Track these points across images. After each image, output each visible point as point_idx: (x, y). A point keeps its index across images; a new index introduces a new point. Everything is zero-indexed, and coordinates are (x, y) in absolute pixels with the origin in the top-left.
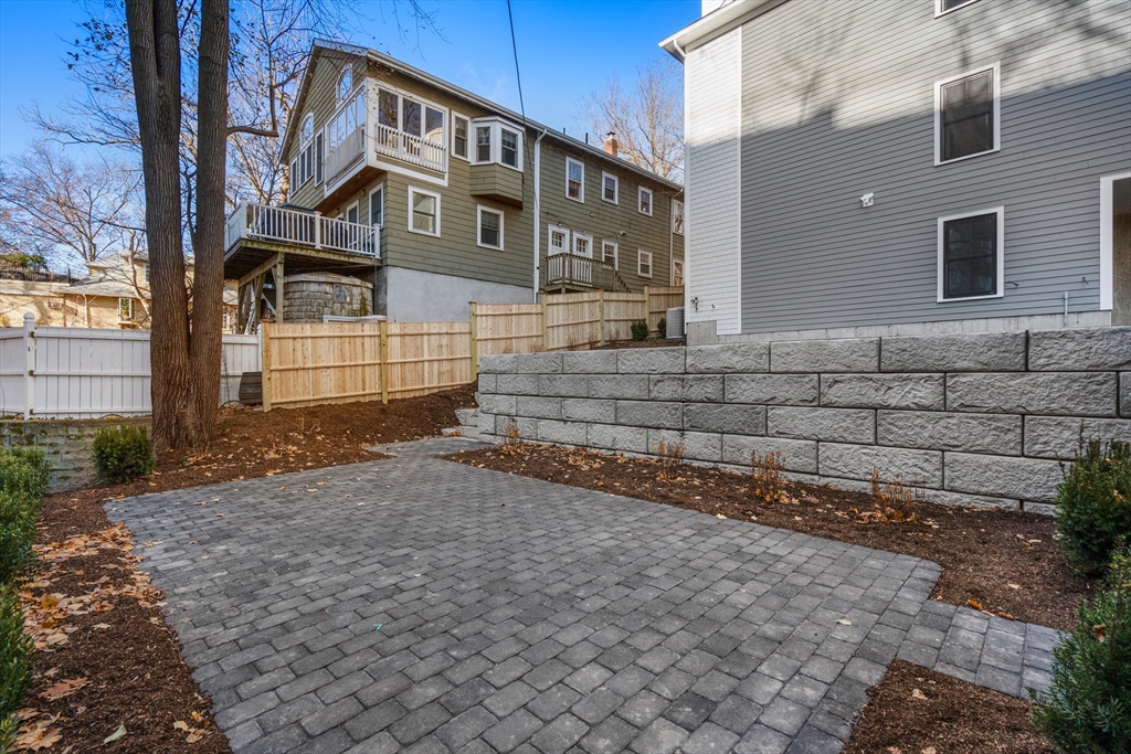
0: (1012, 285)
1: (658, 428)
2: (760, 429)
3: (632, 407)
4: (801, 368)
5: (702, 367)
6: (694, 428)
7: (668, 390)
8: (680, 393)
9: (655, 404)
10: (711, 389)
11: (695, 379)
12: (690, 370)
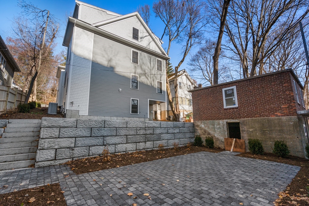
0: (140, 112)
1: (139, 142)
2: (159, 139)
3: (132, 138)
4: (165, 127)
5: (149, 126)
6: (148, 141)
7: (142, 132)
8: (145, 132)
9: (139, 136)
10: (151, 131)
11: (148, 129)
12: (146, 127)
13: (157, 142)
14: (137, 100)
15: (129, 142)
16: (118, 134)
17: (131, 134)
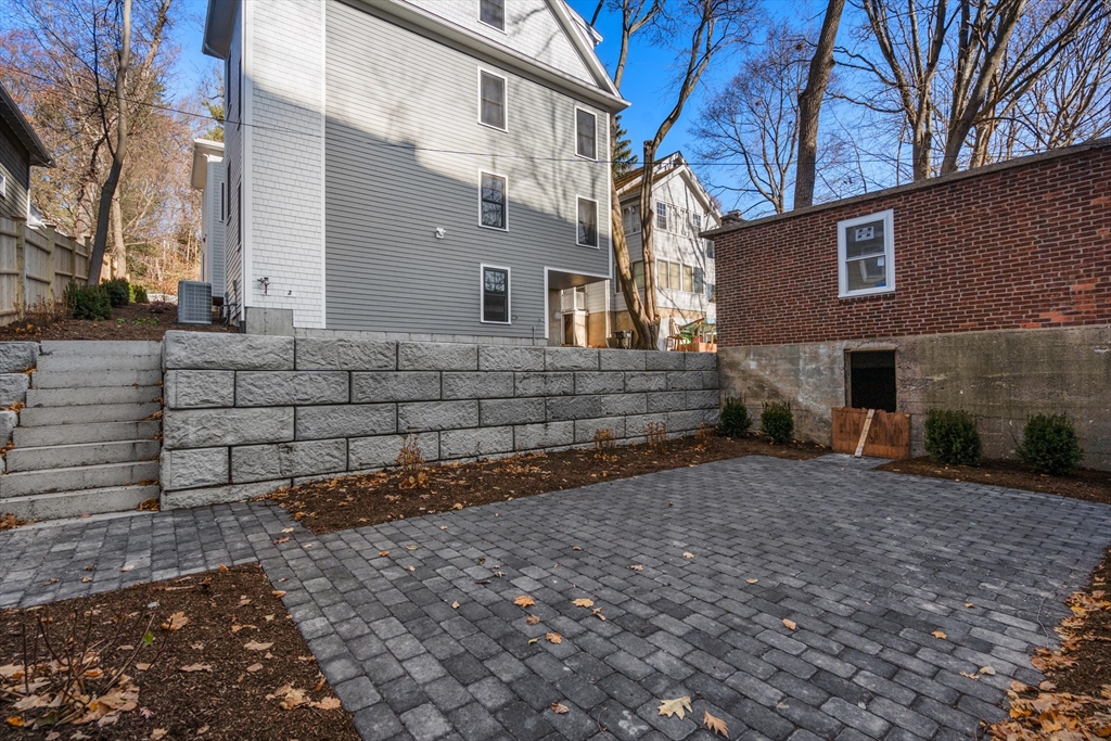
0: (515, 318)
1: (524, 424)
2: (594, 413)
3: (499, 407)
4: (616, 368)
5: (559, 365)
6: (556, 418)
7: (533, 386)
8: (543, 388)
9: (521, 401)
10: (566, 385)
11: (555, 376)
12: (549, 368)
13: (589, 422)
14: (505, 272)
15: (488, 422)
16: (448, 393)
17: (492, 395)
